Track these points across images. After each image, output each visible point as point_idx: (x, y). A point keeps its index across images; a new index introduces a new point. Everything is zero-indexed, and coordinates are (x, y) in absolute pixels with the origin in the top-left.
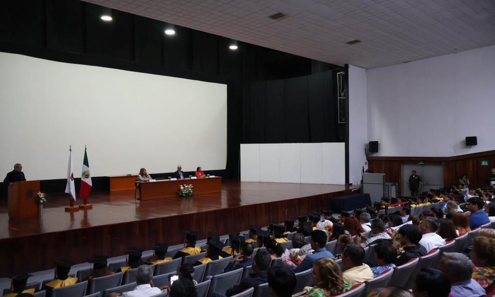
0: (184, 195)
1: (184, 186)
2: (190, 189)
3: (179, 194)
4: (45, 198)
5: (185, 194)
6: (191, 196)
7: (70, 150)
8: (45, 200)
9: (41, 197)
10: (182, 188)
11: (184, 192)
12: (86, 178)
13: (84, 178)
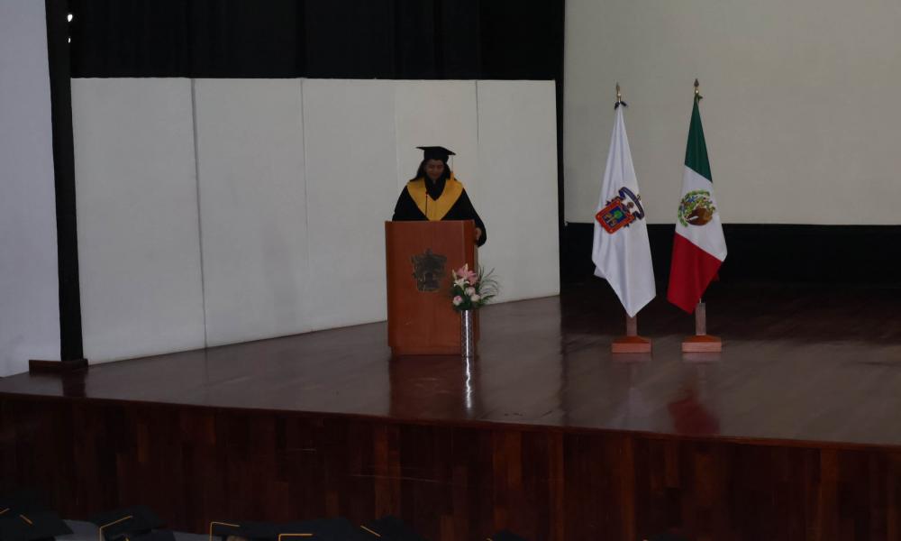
7: (619, 104)
9: (458, 283)
12: (693, 223)
13: (686, 225)
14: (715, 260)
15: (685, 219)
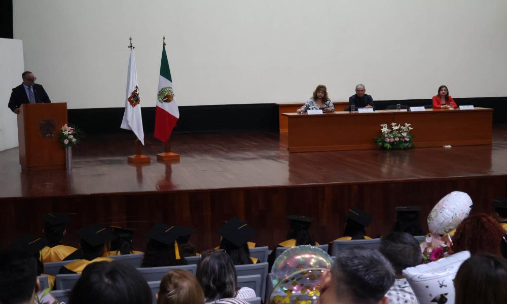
0: (388, 146)
1: (390, 127)
2: (405, 134)
3: (376, 142)
4: (75, 137)
5: (392, 144)
6: (406, 149)
7: (131, 46)
8: (74, 140)
9: (66, 133)
10: (385, 130)
11: (388, 140)
12: (165, 101)
13: (162, 103)
14: (174, 118)
15: (161, 100)
